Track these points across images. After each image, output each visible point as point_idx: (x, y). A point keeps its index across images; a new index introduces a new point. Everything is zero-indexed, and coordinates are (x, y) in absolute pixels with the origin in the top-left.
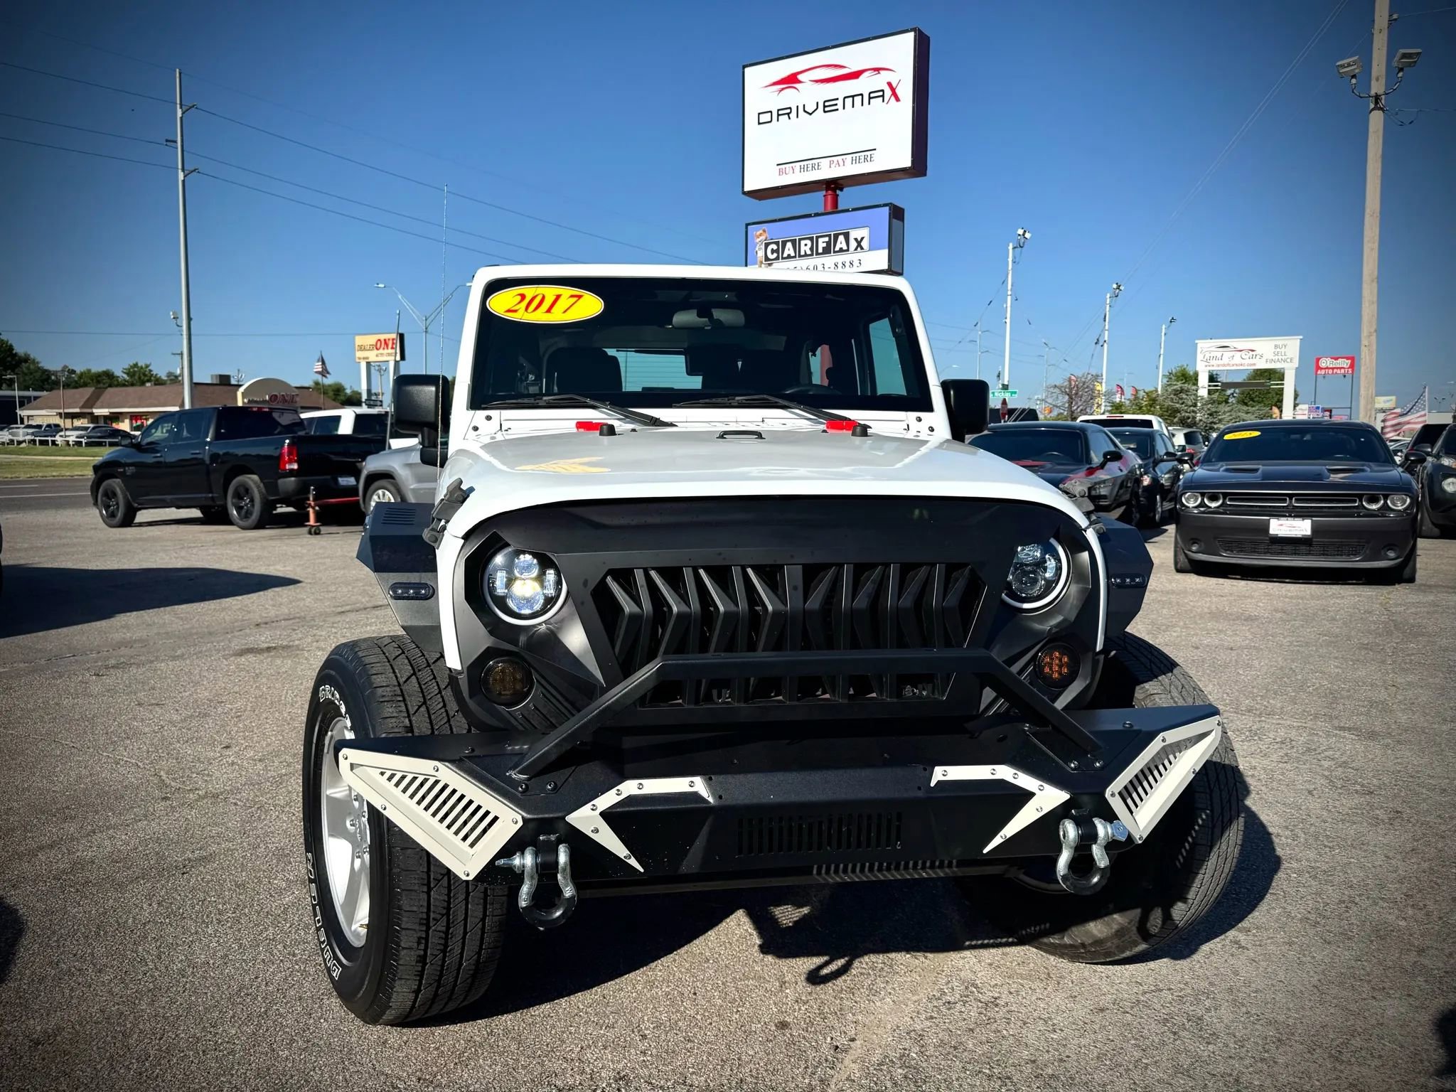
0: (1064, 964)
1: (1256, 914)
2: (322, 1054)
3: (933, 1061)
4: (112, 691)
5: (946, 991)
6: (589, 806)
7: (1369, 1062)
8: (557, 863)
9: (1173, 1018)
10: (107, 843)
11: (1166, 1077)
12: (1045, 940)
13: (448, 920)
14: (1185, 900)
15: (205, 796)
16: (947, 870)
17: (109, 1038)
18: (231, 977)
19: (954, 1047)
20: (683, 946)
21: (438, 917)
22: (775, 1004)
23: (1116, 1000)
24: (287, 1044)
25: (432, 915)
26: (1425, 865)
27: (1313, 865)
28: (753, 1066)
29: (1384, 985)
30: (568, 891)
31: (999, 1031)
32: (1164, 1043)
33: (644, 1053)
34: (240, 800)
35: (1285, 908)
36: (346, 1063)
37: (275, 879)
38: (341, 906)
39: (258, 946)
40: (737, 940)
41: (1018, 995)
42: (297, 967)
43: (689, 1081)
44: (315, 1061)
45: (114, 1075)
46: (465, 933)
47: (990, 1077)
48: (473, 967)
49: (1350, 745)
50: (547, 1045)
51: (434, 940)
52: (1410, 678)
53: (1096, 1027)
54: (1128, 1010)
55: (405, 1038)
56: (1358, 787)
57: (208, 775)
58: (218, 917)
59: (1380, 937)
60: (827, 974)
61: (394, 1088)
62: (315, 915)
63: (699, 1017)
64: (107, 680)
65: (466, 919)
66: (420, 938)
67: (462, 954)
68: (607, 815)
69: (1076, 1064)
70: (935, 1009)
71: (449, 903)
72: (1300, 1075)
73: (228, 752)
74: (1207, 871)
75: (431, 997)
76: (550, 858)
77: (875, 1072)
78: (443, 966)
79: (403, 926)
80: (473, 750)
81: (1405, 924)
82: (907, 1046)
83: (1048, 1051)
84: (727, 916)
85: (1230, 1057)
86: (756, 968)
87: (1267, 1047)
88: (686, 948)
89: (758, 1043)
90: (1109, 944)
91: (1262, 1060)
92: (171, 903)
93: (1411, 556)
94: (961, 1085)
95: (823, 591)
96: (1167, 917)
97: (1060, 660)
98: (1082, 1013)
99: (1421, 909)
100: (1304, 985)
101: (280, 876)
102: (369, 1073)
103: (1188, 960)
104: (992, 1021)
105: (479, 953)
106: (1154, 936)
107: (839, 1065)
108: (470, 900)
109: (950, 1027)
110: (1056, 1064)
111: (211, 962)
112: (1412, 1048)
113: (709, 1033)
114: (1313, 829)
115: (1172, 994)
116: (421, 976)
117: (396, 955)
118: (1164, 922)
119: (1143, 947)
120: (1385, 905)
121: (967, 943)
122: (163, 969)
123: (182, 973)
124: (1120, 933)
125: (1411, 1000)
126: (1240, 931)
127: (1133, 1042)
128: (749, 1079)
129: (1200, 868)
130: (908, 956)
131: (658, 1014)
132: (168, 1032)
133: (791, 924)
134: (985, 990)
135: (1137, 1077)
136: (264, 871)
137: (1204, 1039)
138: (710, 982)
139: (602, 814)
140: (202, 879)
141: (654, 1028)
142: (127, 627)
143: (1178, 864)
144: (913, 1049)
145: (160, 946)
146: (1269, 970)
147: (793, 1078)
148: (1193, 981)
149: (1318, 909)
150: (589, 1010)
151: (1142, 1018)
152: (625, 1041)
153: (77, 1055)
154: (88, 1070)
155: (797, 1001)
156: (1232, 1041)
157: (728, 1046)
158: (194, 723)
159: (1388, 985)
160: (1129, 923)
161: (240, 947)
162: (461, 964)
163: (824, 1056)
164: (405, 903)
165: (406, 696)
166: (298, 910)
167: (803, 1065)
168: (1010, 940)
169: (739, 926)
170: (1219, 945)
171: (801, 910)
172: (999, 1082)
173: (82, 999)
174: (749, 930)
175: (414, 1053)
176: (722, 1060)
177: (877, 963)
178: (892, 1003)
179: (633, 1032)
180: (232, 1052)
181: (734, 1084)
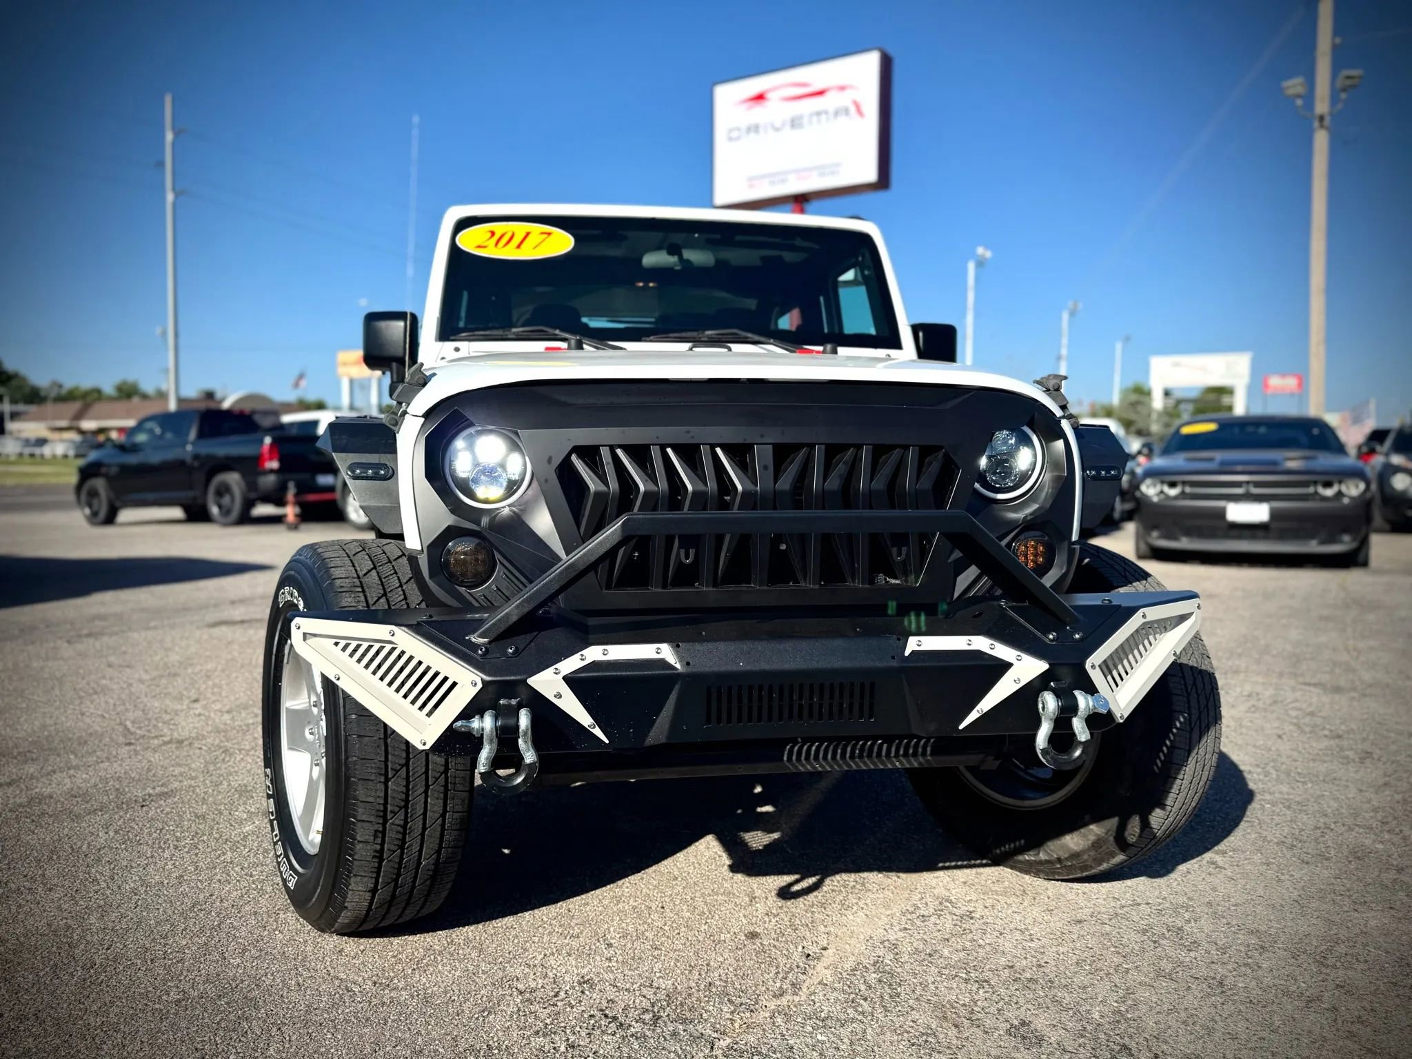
0: (1039, 883)
1: (1231, 838)
2: (275, 962)
3: (908, 967)
4: (83, 655)
5: (920, 906)
6: (551, 670)
7: (1355, 966)
8: (518, 727)
9: (1152, 928)
10: (67, 781)
11: (1147, 980)
12: (1020, 858)
13: (406, 813)
14: (1162, 806)
15: (170, 742)
16: (921, 759)
17: (54, 949)
18: (185, 895)
19: (930, 954)
20: (651, 866)
21: (397, 809)
22: (745, 916)
23: (1093, 913)
24: (240, 953)
25: (389, 808)
26: (1398, 797)
27: (1286, 797)
28: (722, 971)
29: (1365, 899)
30: (529, 757)
31: (974, 940)
32: (1144, 951)
33: (609, 960)
34: (205, 745)
35: (1260, 833)
36: (300, 969)
37: (236, 811)
38: (300, 819)
39: (215, 868)
40: (706, 861)
41: (993, 909)
42: (254, 886)
43: (655, 984)
44: (267, 968)
45: (56, 981)
46: (424, 829)
47: (966, 981)
48: (433, 867)
49: (1315, 698)
50: (509, 953)
51: (392, 834)
52: (1372, 643)
53: (1075, 937)
54: (1107, 921)
55: (362, 947)
56: (1326, 732)
57: (174, 724)
58: (175, 843)
59: (1358, 858)
60: (798, 891)
61: (348, 991)
62: (273, 830)
63: (666, 928)
64: (80, 647)
65: (425, 814)
66: (376, 831)
67: (420, 851)
68: (570, 680)
69: (1055, 969)
70: (909, 922)
71: (407, 795)
72: (1285, 978)
73: (195, 705)
74: (1186, 776)
75: (389, 898)
76: (512, 722)
77: (848, 977)
78: (400, 863)
79: (359, 818)
80: (431, 616)
81: (1382, 847)
82: (881, 954)
83: (1026, 958)
84: (697, 840)
85: (1213, 962)
86: (725, 885)
87: (1249, 953)
88: (654, 868)
89: (727, 950)
90: (1085, 857)
91: (1246, 965)
92: (128, 832)
93: (1364, 543)
94: (937, 988)
95: (795, 470)
96: (1145, 824)
97: (1036, 548)
98: (1059, 925)
99: (1398, 834)
100: (1283, 899)
101: (241, 808)
102: (323, 977)
103: (1165, 878)
104: (968, 931)
105: (439, 852)
106: (1132, 845)
107: (811, 972)
108: (429, 794)
109: (925, 937)
110: (1034, 969)
111: (166, 882)
112: (1398, 954)
113: (676, 942)
114: (1284, 767)
115: (1151, 908)
116: (378, 873)
117: (352, 850)
118: (1142, 830)
119: (1120, 858)
120: (1361, 830)
121: (941, 865)
122: (115, 888)
123: (135, 892)
124: (1097, 845)
125: (1393, 912)
126: (1217, 853)
127: (1113, 949)
128: (718, 983)
129: (1178, 773)
130: (880, 875)
131: (624, 925)
132: (116, 943)
133: (761, 848)
134: (959, 905)
135: (1117, 980)
136: (225, 804)
137: (1185, 947)
138: (679, 897)
139: (565, 678)
140: (162, 811)
141: (620, 937)
142: (103, 603)
143: (1155, 768)
144: (887, 957)
145: (114, 868)
146: (1248, 887)
147: (763, 982)
148: (1171, 896)
149: (1293, 834)
150: (554, 922)
151: (1120, 928)
152: (590, 949)
153: (19, 964)
154: (30, 977)
155: (767, 914)
156: (1214, 948)
157: (697, 953)
158: (164, 681)
159: (1369, 899)
160: (1106, 834)
161: (196, 869)
162: (419, 863)
163: (795, 963)
164: (361, 792)
165: (365, 588)
166: (258, 837)
167: (773, 970)
168: (984, 862)
169: (708, 850)
170: (1196, 866)
171: (771, 835)
172: (977, 985)
173: (30, 913)
174: (719, 853)
175: (370, 960)
176: (690, 966)
177: (849, 881)
178: (864, 916)
179: (599, 941)
180: (182, 960)
181: (702, 987)
